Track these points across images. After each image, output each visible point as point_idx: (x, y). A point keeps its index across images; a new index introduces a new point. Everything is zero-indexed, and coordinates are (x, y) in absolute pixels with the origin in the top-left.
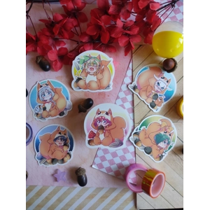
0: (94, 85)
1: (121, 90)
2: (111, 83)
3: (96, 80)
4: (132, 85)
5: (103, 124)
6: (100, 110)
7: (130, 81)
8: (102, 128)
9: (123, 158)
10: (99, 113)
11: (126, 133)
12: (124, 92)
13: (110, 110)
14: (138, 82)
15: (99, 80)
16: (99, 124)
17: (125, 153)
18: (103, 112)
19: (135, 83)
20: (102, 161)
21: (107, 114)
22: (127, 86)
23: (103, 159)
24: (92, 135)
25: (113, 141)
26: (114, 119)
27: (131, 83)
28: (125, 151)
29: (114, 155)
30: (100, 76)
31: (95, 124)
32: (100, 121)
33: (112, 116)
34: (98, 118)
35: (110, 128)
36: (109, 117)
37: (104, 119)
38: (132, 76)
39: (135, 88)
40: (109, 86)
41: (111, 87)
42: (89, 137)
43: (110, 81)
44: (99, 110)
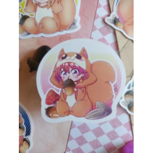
0: (50, 25)
1: (94, 28)
2: (78, 18)
3: (52, 15)
4: (111, 17)
5: (72, 76)
6: (66, 52)
7: (106, 13)
8: (71, 84)
9: (113, 135)
10: (63, 56)
11: (116, 90)
12: (100, 30)
13: (84, 50)
14: (118, 12)
15: (57, 15)
16: (65, 77)
17: (115, 127)
18: (71, 54)
19: (114, 14)
20: (80, 144)
21: (79, 57)
22: (104, 20)
23: (81, 141)
24: (54, 98)
25: (93, 107)
26: (92, 66)
27: (109, 16)
28: (115, 123)
29: (98, 132)
30: (57, 7)
31: (57, 78)
32: (67, 71)
33: (87, 62)
34: (62, 66)
35: (86, 82)
36: (82, 64)
37: (74, 67)
38: (109, 5)
39: (115, 21)
40: (74, 24)
41: (78, 24)
42: (48, 103)
43: (74, 13)
44: (62, 51)
